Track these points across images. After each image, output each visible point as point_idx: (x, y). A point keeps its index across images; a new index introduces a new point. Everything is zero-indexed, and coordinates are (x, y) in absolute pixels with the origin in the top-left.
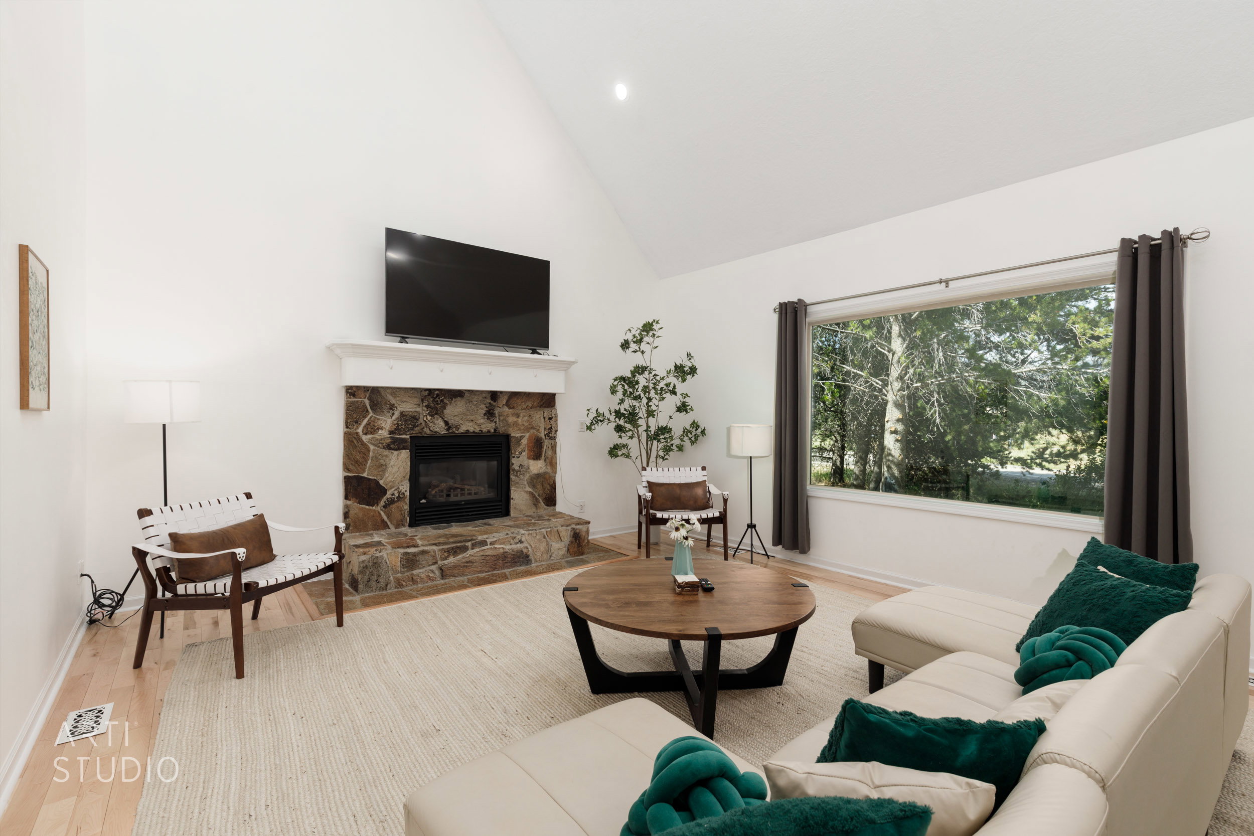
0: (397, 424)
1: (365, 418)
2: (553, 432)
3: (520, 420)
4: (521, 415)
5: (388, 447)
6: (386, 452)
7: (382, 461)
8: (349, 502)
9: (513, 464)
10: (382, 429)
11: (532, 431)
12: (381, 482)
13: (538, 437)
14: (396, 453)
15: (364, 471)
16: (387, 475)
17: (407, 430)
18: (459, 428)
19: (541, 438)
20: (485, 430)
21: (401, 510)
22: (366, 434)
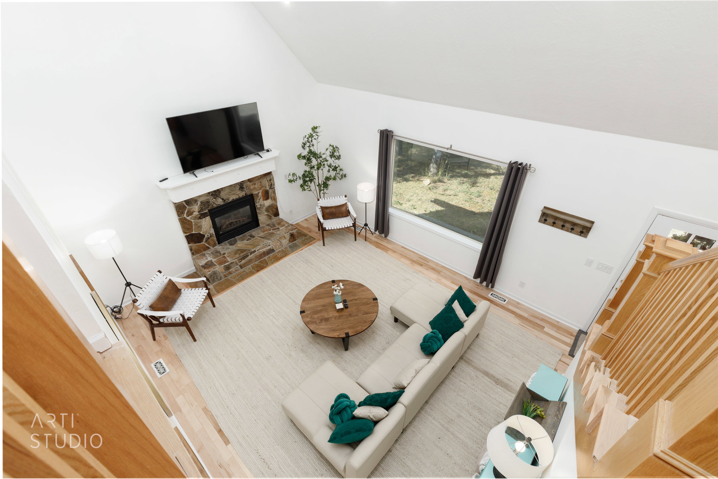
0: (201, 207)
1: (185, 210)
2: (273, 185)
3: (256, 186)
4: (256, 183)
5: (200, 218)
6: (200, 220)
7: (199, 225)
8: (190, 245)
9: (257, 206)
10: (194, 212)
11: (263, 188)
12: (201, 233)
13: (266, 190)
14: (204, 219)
15: (193, 231)
16: (203, 229)
17: (206, 208)
18: (229, 200)
19: (268, 190)
20: (241, 196)
21: (213, 240)
22: (188, 216)
